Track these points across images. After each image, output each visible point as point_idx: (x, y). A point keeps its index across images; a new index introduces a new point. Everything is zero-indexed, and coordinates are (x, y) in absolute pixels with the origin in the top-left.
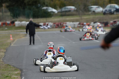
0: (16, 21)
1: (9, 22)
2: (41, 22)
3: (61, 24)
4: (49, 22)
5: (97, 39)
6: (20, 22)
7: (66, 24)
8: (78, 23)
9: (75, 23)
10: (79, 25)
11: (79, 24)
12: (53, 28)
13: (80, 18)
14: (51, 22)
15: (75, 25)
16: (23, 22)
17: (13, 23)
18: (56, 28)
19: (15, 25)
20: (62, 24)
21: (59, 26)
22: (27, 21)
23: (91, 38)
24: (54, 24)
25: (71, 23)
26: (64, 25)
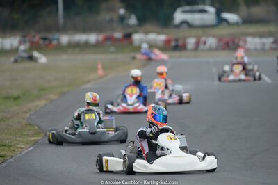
0: (136, 32)
1: (118, 35)
2: (190, 36)
3: (233, 42)
4: (209, 36)
5: (257, 77)
7: (245, 42)
8: (271, 39)
9: (264, 40)
11: (275, 42)
12: (216, 49)
14: (214, 36)
15: (264, 44)
16: (152, 36)
17: (128, 36)
18: (223, 49)
19: (131, 42)
20: (236, 41)
21: (230, 45)
22: (159, 33)
23: (243, 77)
24: (220, 40)
25: (257, 40)
26: (242, 43)
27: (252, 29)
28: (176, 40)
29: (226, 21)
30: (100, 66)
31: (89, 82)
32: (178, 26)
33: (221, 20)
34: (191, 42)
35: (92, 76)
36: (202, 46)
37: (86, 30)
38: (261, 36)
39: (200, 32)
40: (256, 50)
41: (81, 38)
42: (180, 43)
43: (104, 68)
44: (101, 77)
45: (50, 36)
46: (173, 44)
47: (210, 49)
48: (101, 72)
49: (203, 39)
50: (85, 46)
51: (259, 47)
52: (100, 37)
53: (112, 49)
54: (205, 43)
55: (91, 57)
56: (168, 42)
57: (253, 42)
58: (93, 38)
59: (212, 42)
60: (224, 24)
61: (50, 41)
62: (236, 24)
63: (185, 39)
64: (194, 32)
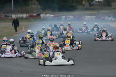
2: (63, 15)
6: (45, 15)
8: (95, 17)
9: (92, 17)
10: (96, 19)
13: (98, 12)
15: (92, 18)
20: (81, 17)
45: (8, 15)
61: (8, 17)
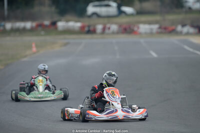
0: (60, 20)
1: (47, 23)
3: (130, 27)
4: (112, 23)
7: (138, 28)
11: (160, 28)
12: (118, 33)
14: (116, 23)
17: (54, 24)
21: (127, 30)
22: (76, 21)
26: (136, 29)
27: (144, 18)
28: (89, 26)
29: (124, 12)
30: (34, 45)
31: (26, 56)
32: (90, 17)
33: (121, 12)
34: (99, 28)
35: (28, 52)
36: (107, 31)
37: (24, 19)
38: (150, 23)
39: (106, 20)
40: (146, 33)
41: (20, 25)
42: (92, 28)
43: (37, 46)
44: (34, 53)
46: (86, 29)
47: (113, 33)
48: (34, 49)
49: (108, 26)
50: (23, 31)
51: (148, 31)
52: (34, 24)
53: (43, 33)
54: (109, 28)
55: (27, 39)
56: (82, 28)
57: (143, 28)
58: (29, 25)
59: (114, 27)
60: (123, 15)
62: (132, 15)
63: (94, 26)
64: (101, 20)
